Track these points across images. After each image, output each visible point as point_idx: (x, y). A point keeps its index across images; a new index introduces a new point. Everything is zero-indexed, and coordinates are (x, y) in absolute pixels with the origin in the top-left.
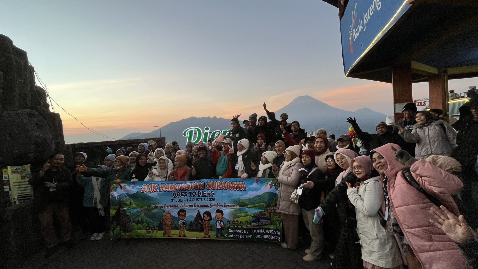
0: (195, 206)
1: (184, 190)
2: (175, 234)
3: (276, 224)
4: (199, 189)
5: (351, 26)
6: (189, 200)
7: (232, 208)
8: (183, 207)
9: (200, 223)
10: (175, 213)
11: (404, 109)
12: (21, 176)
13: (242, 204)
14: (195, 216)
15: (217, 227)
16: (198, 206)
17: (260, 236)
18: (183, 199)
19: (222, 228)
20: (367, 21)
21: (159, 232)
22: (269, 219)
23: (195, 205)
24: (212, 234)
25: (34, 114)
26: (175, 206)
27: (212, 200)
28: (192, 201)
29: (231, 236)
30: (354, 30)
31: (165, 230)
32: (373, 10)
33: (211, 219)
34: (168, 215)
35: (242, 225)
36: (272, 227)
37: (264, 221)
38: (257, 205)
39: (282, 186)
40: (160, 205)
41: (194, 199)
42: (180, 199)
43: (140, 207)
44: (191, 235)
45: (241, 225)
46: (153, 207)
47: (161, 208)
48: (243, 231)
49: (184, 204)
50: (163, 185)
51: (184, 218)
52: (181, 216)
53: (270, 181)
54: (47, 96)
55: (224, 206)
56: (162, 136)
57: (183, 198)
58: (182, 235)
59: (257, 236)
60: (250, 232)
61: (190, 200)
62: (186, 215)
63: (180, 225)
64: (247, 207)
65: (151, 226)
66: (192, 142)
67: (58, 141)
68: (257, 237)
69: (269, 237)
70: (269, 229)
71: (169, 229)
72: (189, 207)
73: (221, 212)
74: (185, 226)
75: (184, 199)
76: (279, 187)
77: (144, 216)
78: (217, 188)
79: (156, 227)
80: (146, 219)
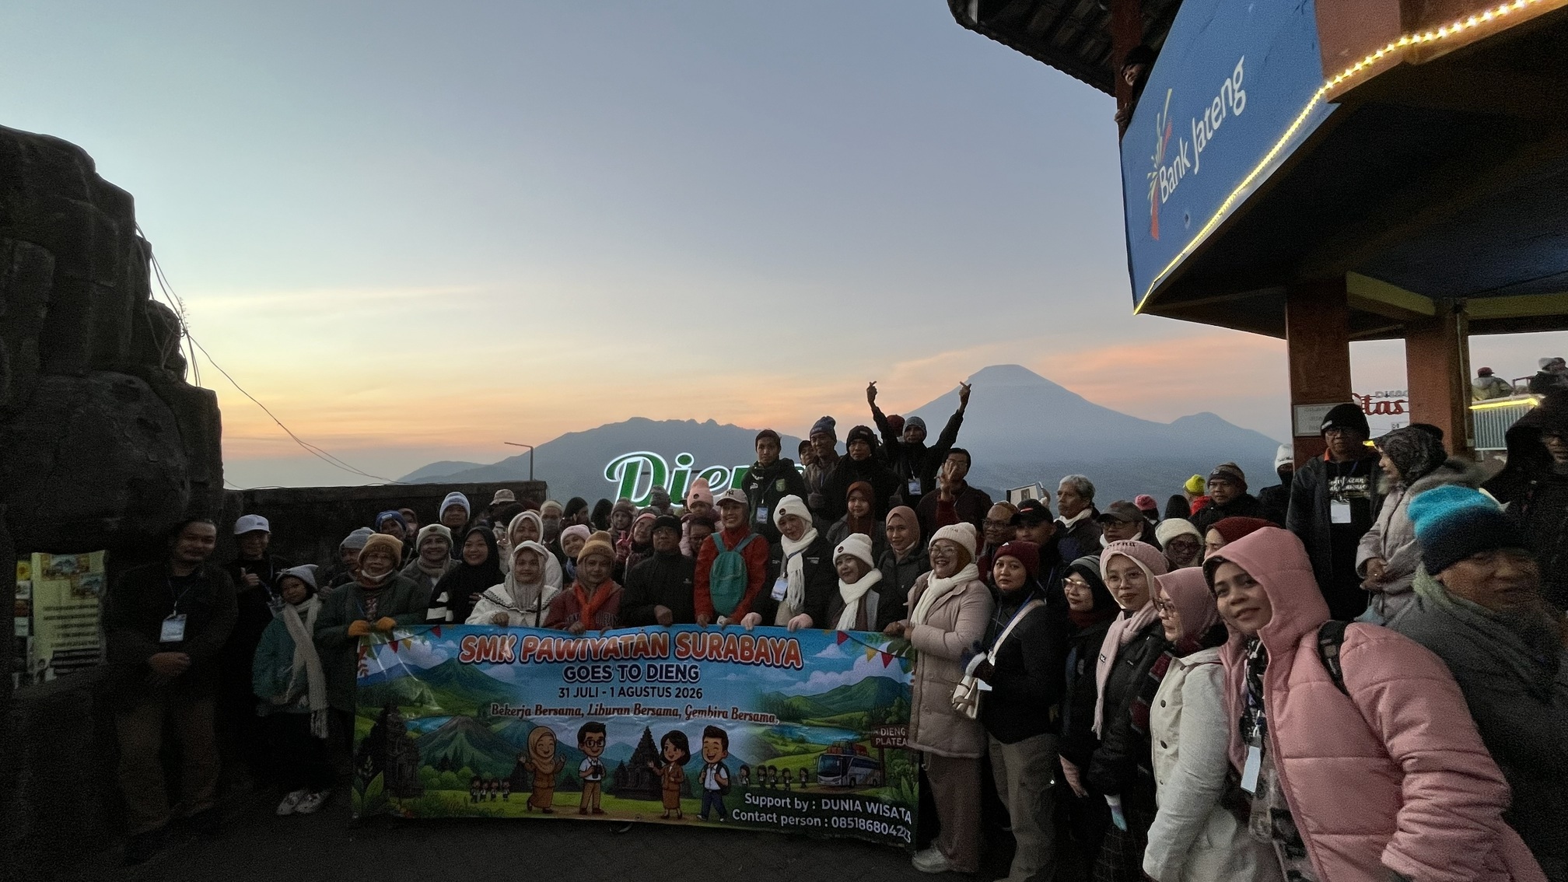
0: (637, 712)
1: (601, 659)
2: (566, 803)
3: (898, 786)
4: (651, 656)
5: (1154, 157)
6: (617, 691)
7: (756, 725)
8: (596, 714)
9: (652, 769)
10: (568, 735)
11: (1329, 423)
12: (73, 589)
13: (789, 713)
14: (636, 746)
15: (707, 786)
16: (646, 712)
17: (845, 822)
18: (597, 688)
19: (724, 790)
20: (1204, 145)
21: (514, 796)
22: (879, 766)
23: (638, 710)
24: (691, 809)
25: (137, 390)
26: (569, 711)
27: (693, 694)
28: (627, 696)
29: (751, 816)
30: (1163, 168)
31: (534, 789)
32: (1221, 112)
33: (686, 758)
34: (547, 740)
35: (787, 782)
36: (886, 794)
37: (860, 772)
38: (836, 718)
39: (926, 663)
40: (521, 708)
41: (634, 690)
42: (587, 688)
43: (453, 712)
44: (619, 808)
45: (785, 782)
46: (497, 713)
47: (525, 716)
48: (792, 803)
49: (601, 704)
50: (531, 640)
51: (599, 752)
52: (590, 744)
53: (882, 642)
54: (182, 335)
55: (730, 714)
56: (537, 477)
57: (596, 685)
58: (590, 810)
59: (835, 821)
60: (814, 807)
61: (622, 692)
62: (605, 742)
63: (584, 774)
64: (805, 721)
65: (487, 775)
66: (633, 500)
67: (202, 480)
68: (835, 824)
69: (875, 826)
70: (876, 800)
71: (549, 787)
72: (616, 714)
73: (721, 735)
74: (599, 778)
75: (602, 687)
76: (916, 661)
77: (465, 741)
78: (711, 656)
79: (504, 781)
80: (471, 752)
